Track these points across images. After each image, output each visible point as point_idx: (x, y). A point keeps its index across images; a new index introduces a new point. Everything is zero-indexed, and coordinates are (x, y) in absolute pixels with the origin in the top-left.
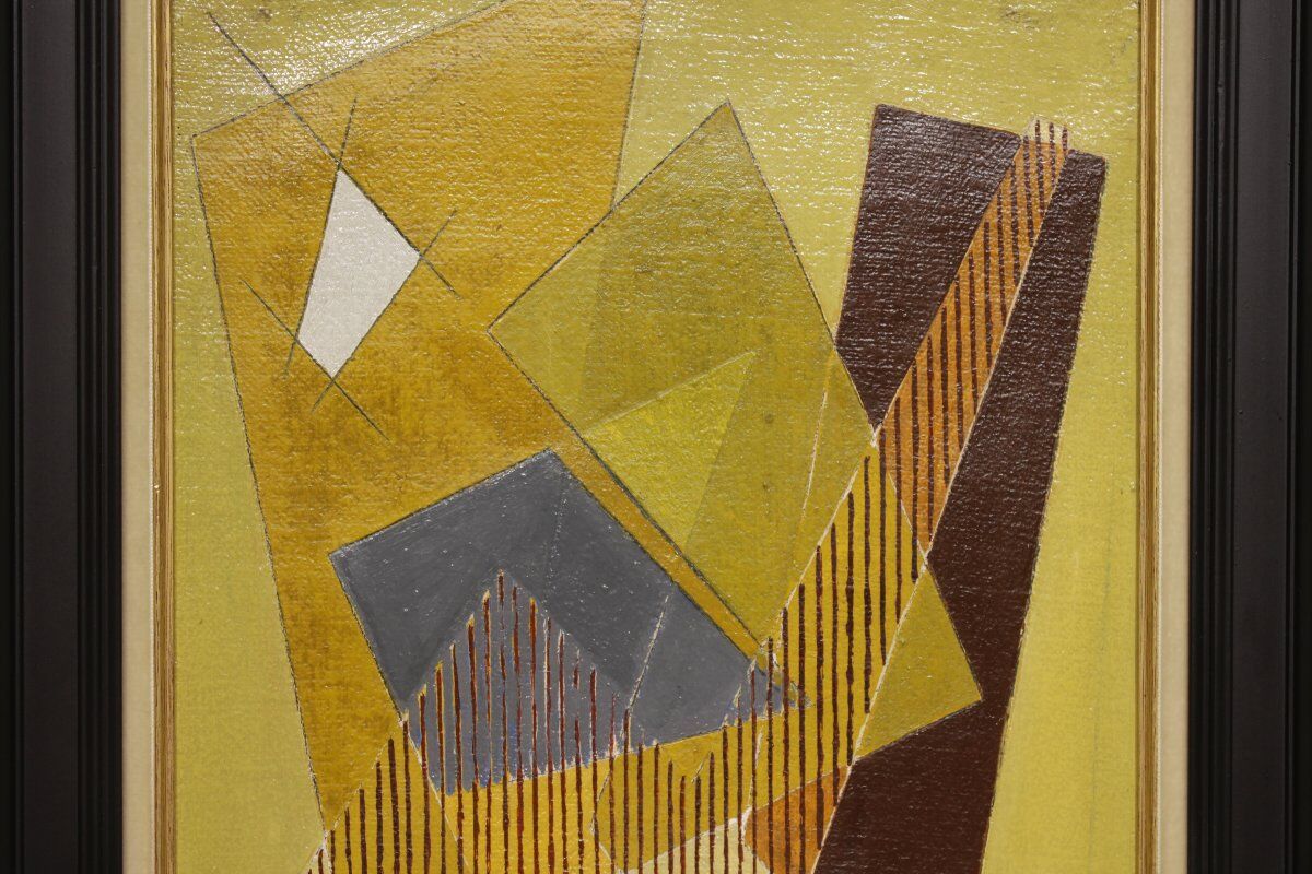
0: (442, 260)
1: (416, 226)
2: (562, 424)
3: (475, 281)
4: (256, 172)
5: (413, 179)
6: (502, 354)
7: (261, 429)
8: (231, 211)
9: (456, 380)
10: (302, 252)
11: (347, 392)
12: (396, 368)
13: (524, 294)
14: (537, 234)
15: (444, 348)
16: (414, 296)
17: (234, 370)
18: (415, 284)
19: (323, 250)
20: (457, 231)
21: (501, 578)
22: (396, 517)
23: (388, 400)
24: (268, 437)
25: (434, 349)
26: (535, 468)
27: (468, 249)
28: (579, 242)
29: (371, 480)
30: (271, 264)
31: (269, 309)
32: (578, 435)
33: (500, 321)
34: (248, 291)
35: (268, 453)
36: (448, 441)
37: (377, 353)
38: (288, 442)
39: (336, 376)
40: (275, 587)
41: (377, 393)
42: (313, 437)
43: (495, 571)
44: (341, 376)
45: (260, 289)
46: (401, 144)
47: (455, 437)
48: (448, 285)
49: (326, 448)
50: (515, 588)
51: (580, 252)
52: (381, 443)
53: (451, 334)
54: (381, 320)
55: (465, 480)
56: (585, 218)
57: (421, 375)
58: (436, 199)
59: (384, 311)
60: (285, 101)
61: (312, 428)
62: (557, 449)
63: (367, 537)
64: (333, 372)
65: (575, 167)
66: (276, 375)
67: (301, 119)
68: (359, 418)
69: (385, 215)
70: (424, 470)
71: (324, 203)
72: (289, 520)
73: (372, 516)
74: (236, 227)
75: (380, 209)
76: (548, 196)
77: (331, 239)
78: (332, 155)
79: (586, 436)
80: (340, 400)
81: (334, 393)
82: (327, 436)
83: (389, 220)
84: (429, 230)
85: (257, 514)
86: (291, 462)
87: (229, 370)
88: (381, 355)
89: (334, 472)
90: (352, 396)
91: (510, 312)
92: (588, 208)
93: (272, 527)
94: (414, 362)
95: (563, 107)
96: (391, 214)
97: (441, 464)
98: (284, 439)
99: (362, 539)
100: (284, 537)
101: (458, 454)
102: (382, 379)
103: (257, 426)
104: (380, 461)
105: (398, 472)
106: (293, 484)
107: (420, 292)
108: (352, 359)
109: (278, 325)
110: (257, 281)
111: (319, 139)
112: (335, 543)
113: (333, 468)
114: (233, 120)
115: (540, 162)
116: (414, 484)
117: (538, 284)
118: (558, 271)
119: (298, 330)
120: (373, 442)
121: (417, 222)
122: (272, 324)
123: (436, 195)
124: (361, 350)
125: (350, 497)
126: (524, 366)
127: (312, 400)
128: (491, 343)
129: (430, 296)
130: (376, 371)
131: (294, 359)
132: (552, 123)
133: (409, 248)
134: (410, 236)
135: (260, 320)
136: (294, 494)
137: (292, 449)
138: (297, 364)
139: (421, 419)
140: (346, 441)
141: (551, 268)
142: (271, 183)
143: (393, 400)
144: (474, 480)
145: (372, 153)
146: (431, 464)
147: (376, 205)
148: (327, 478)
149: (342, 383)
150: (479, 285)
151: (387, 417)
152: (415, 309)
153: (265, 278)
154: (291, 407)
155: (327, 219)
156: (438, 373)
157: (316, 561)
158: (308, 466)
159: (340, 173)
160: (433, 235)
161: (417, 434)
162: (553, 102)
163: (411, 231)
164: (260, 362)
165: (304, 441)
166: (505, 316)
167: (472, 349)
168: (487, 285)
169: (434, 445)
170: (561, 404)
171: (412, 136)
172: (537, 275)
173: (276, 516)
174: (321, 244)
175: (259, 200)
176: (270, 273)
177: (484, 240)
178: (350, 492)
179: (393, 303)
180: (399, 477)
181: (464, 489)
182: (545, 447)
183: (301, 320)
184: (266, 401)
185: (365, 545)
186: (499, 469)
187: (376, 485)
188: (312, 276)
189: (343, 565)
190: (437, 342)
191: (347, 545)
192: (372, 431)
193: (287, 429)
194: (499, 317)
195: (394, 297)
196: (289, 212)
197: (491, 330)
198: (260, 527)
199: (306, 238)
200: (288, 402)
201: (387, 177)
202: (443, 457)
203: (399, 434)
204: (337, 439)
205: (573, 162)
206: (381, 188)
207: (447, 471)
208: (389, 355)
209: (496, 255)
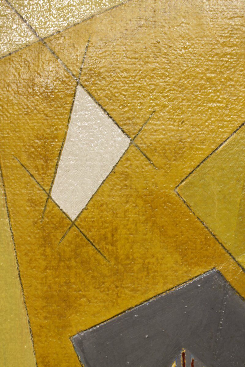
0: (145, 144)
1: (128, 122)
2: (224, 251)
3: (167, 157)
4: (24, 87)
5: (126, 91)
6: (184, 206)
7: (26, 254)
8: (8, 112)
9: (154, 223)
10: (54, 138)
11: (82, 230)
12: (115, 214)
13: (198, 166)
14: (207, 126)
15: (146, 202)
16: (127, 167)
17: (9, 216)
18: (127, 159)
19: (67, 137)
20: (155, 125)
21: (184, 354)
22: (114, 313)
23: (109, 236)
24: (31, 260)
25: (140, 202)
26: (207, 281)
27: (162, 136)
28: (235, 132)
29: (98, 288)
30: (33, 147)
31: (32, 176)
32: (234, 259)
33: (183, 183)
34: (18, 164)
35: (31, 271)
36: (149, 263)
37: (102, 205)
38: (44, 263)
39: (76, 220)
40: (35, 359)
41: (103, 232)
42: (60, 260)
43: (180, 349)
44: (79, 220)
45: (27, 163)
46: (119, 68)
47: (153, 260)
48: (149, 159)
49: (69, 267)
50: (193, 361)
51: (235, 138)
52: (105, 264)
53: (151, 192)
54: (105, 182)
55: (160, 288)
56: (239, 116)
57: (131, 219)
58: (141, 103)
59: (107, 177)
60: (43, 42)
61: (59, 254)
62: (220, 268)
63: (95, 326)
64: (73, 218)
65: (233, 83)
66: (36, 220)
67: (54, 53)
68: (91, 248)
69: (108, 114)
70: (133, 282)
71: (68, 107)
72: (44, 315)
73: (98, 313)
74: (11, 122)
75: (105, 110)
76: (214, 102)
77: (72, 130)
78: (73, 75)
79: (240, 260)
80: (78, 235)
81: (74, 231)
82: (69, 259)
83: (111, 117)
84: (137, 124)
85: (24, 311)
86: (46, 277)
87: (6, 216)
88: (105, 206)
89: (74, 283)
90: (86, 233)
91: (190, 178)
92: (240, 110)
93: (33, 319)
94: (126, 211)
95: (224, 45)
96: (113, 114)
97: (144, 278)
98: (40, 261)
99: (92, 328)
100: (41, 326)
101: (155, 271)
102: (105, 222)
103: (23, 253)
104: (104, 276)
105: (117, 284)
106: (47, 291)
107: (131, 165)
108: (86, 209)
109: (37, 186)
110: (24, 157)
111: (66, 66)
112: (74, 330)
113: (73, 281)
114: (10, 54)
115: (209, 79)
116: (127, 291)
117: (208, 160)
118: (221, 151)
119: (50, 190)
120: (99, 263)
121: (129, 119)
122: (33, 186)
123: (142, 101)
124: (91, 203)
125: (84, 300)
126: (198, 213)
127: (59, 236)
128: (177, 198)
129: (137, 167)
130: (101, 217)
131: (48, 209)
132: (217, 54)
133: (123, 136)
134: (125, 128)
135: (26, 183)
136: (47, 298)
137: (46, 268)
138: (50, 212)
139: (131, 248)
140: (82, 262)
141: (217, 149)
142: (34, 94)
143: (113, 235)
144: (166, 288)
145: (99, 74)
146: (137, 279)
147: (102, 108)
148: (69, 288)
149: (79, 225)
150: (169, 160)
151: (110, 247)
152: (127, 176)
153: (30, 156)
154: (46, 241)
155: (69, 118)
156: (143, 218)
157: (62, 342)
158: (57, 279)
159: (79, 87)
160: (140, 127)
161: (128, 258)
162: (218, 41)
163: (125, 124)
164: (25, 210)
165: (54, 263)
166: (187, 181)
167: (165, 203)
168: (175, 160)
169: (139, 266)
170: (223, 238)
171: (126, 63)
172: (207, 153)
173: (36, 312)
174: (66, 134)
175: (27, 105)
176: (33, 153)
177: (173, 131)
178: (84, 296)
179: (113, 172)
180: (117, 287)
181: (159, 295)
182: (213, 267)
183: (53, 183)
184: (30, 236)
185: (94, 331)
186: (182, 282)
187: (101, 292)
188: (60, 154)
189: (80, 344)
190: (142, 197)
191: (82, 331)
192: (99, 256)
193: (43, 254)
194: (183, 181)
195: (114, 168)
196: (46, 112)
197: (177, 190)
198: (25, 320)
199: (56, 130)
200: (44, 238)
201: (109, 90)
202: (145, 273)
203: (116, 258)
204: (76, 262)
205: (231, 80)
206: (105, 97)
207: (148, 283)
208: (110, 206)
209: (181, 141)
